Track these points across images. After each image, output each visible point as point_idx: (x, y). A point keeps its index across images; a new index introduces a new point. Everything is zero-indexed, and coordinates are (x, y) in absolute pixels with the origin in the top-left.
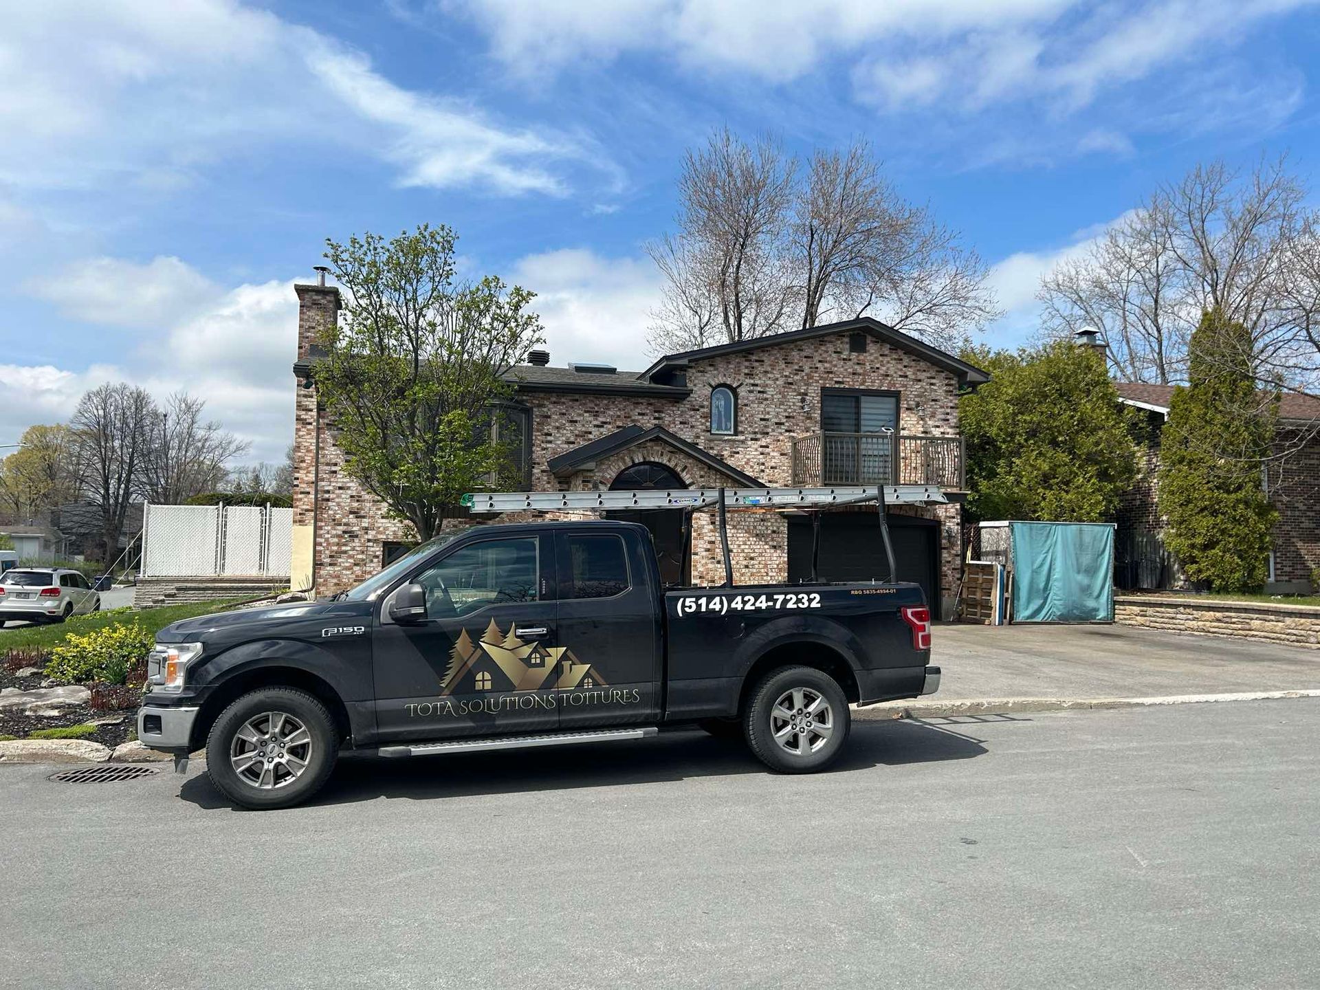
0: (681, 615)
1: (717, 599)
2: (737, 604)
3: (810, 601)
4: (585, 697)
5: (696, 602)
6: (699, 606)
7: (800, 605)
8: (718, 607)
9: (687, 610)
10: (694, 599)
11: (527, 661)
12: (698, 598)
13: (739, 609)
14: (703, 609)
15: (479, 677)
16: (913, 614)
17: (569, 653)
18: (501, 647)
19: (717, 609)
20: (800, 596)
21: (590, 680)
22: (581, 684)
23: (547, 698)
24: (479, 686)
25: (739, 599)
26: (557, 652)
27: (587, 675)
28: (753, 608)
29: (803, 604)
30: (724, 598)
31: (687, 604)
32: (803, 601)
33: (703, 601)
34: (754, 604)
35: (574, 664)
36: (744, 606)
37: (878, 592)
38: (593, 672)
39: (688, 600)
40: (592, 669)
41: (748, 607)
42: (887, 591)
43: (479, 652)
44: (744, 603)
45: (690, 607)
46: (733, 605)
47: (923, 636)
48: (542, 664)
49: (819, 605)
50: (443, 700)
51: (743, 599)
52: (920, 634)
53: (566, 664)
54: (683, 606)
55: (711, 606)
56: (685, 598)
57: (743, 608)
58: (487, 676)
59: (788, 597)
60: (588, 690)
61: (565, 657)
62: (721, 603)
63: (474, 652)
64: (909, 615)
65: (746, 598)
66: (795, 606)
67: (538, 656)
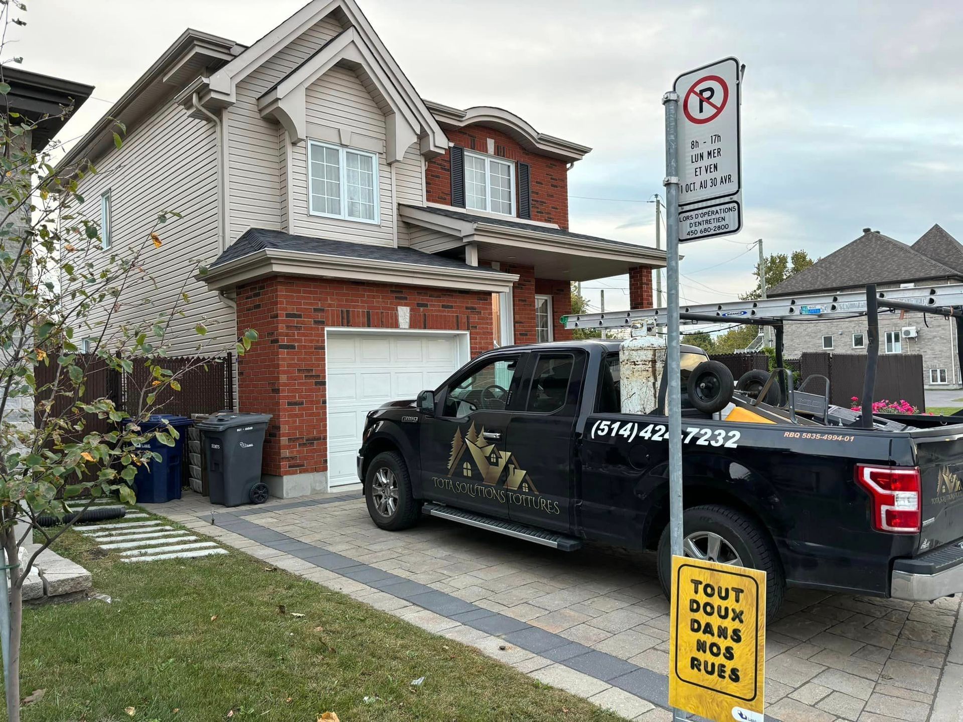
0: (593, 437)
1: (630, 425)
2: (646, 434)
3: (727, 438)
4: (522, 499)
5: (609, 426)
6: (610, 430)
7: (713, 443)
8: (626, 434)
9: (600, 433)
10: (609, 423)
11: (488, 458)
12: (613, 422)
13: (646, 438)
14: (613, 434)
15: (465, 466)
16: (873, 476)
17: (513, 458)
18: (475, 445)
19: (626, 436)
20: (717, 432)
21: (527, 486)
22: (521, 487)
23: (500, 492)
24: (465, 474)
25: (651, 427)
26: (505, 455)
27: (524, 480)
28: (660, 439)
29: (717, 441)
30: (636, 425)
31: (602, 427)
32: (719, 438)
33: (616, 426)
34: (662, 435)
35: (515, 468)
36: (652, 436)
37: (825, 437)
38: (527, 478)
39: (604, 423)
40: (527, 475)
41: (656, 438)
42: (840, 438)
43: (465, 446)
44: (654, 432)
45: (603, 430)
46: (642, 434)
47: (888, 512)
48: (497, 464)
49: (735, 446)
50: (449, 479)
51: (654, 427)
52: (884, 508)
53: (511, 467)
54: (598, 429)
55: (621, 432)
56: (602, 420)
57: (650, 438)
58: (469, 467)
59: (703, 432)
60: (525, 493)
61: (509, 461)
62: (632, 429)
63: (463, 445)
64: (867, 477)
65: (657, 428)
66: (706, 443)
67: (495, 457)
